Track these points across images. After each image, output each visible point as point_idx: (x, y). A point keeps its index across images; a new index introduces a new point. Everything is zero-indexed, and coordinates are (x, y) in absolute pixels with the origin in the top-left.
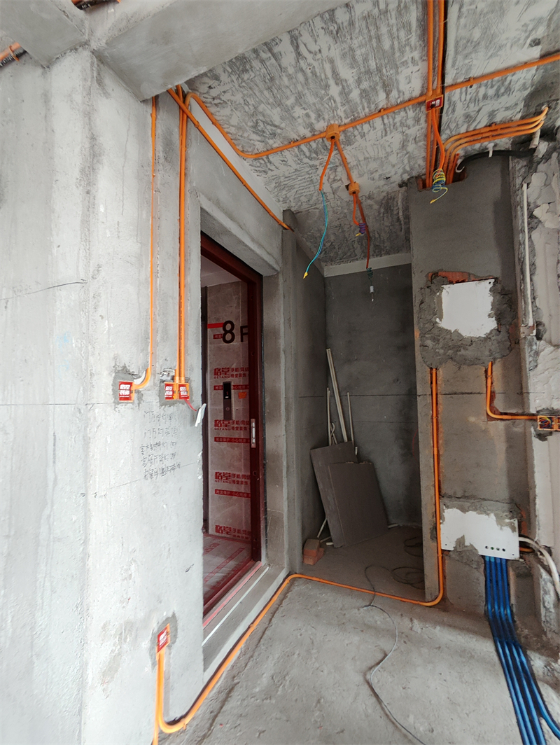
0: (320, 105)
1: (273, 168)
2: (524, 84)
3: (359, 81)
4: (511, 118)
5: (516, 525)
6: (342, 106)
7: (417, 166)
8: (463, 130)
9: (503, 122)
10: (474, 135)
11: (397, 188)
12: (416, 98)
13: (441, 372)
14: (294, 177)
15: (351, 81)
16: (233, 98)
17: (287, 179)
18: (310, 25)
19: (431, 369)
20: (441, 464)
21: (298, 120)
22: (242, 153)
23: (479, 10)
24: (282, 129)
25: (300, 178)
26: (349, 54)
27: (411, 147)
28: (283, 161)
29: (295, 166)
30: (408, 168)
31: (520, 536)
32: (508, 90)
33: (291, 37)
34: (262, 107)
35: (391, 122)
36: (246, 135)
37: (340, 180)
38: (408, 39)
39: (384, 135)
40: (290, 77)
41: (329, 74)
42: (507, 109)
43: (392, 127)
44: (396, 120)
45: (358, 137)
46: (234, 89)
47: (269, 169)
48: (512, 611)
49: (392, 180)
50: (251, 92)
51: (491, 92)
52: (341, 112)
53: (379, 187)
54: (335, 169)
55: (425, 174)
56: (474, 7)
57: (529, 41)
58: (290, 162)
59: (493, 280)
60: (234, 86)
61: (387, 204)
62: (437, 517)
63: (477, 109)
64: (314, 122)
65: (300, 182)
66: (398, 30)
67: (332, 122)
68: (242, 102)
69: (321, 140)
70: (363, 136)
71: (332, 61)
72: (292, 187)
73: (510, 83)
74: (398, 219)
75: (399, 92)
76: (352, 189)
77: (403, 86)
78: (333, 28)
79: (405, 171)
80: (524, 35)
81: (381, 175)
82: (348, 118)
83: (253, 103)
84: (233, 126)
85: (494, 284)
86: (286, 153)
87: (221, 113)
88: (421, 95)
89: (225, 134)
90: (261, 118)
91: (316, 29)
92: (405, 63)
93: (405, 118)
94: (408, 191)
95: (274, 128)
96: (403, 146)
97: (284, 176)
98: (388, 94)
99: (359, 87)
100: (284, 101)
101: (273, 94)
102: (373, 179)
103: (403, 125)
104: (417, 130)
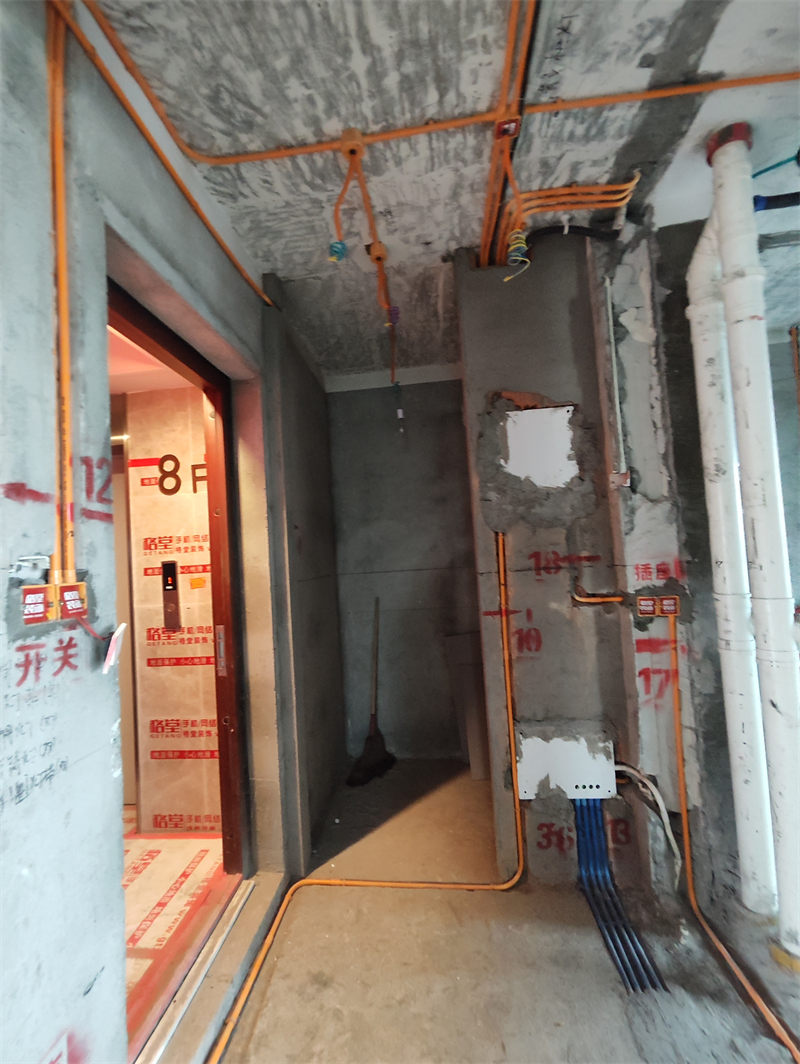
0: (333, 86)
1: (246, 191)
2: (622, 127)
3: (400, 57)
4: (596, 179)
5: (612, 750)
6: (370, 96)
7: (469, 230)
8: (535, 186)
9: (586, 184)
10: (548, 196)
11: (439, 263)
12: (481, 114)
13: (510, 539)
14: (284, 216)
15: (388, 53)
16: (169, 24)
17: (270, 218)
19: (497, 534)
20: (515, 674)
21: (295, 105)
22: (190, 149)
24: (264, 116)
25: (294, 220)
27: (465, 198)
28: (266, 181)
29: (286, 196)
30: (457, 234)
31: (616, 763)
32: (601, 132)
34: (228, 61)
35: (442, 148)
36: (196, 112)
37: (359, 233)
39: (429, 167)
40: (282, 11)
42: (595, 163)
43: (442, 157)
44: (449, 147)
45: (391, 164)
47: (242, 194)
48: (611, 872)
49: (434, 246)
50: (206, 21)
51: (580, 130)
52: (367, 107)
53: (413, 256)
54: (350, 213)
55: (478, 246)
57: (640, 55)
58: (278, 186)
59: (571, 408)
61: (423, 286)
62: (513, 753)
63: (557, 153)
64: (323, 116)
65: (293, 227)
67: (352, 125)
68: (187, 36)
72: (278, 234)
73: (605, 122)
74: (436, 314)
75: (459, 95)
76: (376, 252)
77: (466, 88)
79: (453, 238)
80: (637, 43)
81: (418, 237)
82: (378, 122)
83: (211, 46)
84: (170, 87)
85: (574, 414)
86: (271, 166)
87: (148, 52)
88: (490, 110)
89: (155, 101)
90: (226, 83)
92: (472, 44)
93: (462, 146)
94: (455, 269)
95: (251, 112)
96: (455, 195)
97: (266, 211)
98: (442, 94)
99: (398, 70)
100: (269, 58)
101: (250, 39)
102: (406, 241)
103: (458, 157)
104: (477, 171)
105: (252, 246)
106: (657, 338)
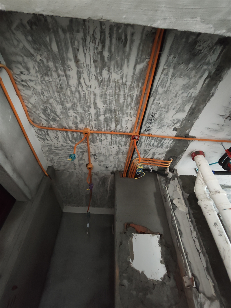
0: (84, 115)
1: (49, 139)
2: (168, 145)
3: (105, 112)
4: (160, 158)
6: (94, 121)
7: (121, 166)
8: (142, 156)
9: (157, 159)
10: (146, 161)
11: (110, 174)
12: (128, 133)
14: (60, 149)
15: (102, 110)
16: (35, 87)
17: (55, 148)
18: (89, 70)
21: (70, 117)
22: (33, 123)
23: (160, 105)
24: (60, 118)
25: (63, 151)
26: (104, 96)
27: (120, 156)
28: (56, 137)
29: (62, 143)
30: (117, 166)
32: (162, 145)
33: (78, 71)
34: (51, 101)
35: (115, 140)
36: (38, 112)
37: (84, 160)
38: (131, 103)
39: (110, 144)
40: (72, 92)
41: (92, 101)
42: (160, 154)
43: (114, 142)
44: (117, 140)
45: (98, 141)
46: (37, 82)
47: (47, 139)
49: (109, 168)
50: (47, 89)
51: (156, 144)
52: (93, 123)
53: (101, 170)
54: (83, 153)
55: (123, 171)
56: (158, 102)
57: (173, 127)
58: (60, 139)
60: (38, 80)
61: (104, 180)
63: (149, 149)
64: (79, 123)
65: (63, 153)
66: (128, 96)
67: (88, 127)
68: (40, 91)
69: (80, 134)
70: (101, 141)
71: (95, 95)
72: (57, 154)
74: (107, 190)
75: (121, 126)
76: (89, 166)
77: (124, 125)
78: (100, 78)
79: (115, 167)
80: (172, 124)
81: (104, 164)
82: (96, 128)
83: (47, 96)
84: (31, 103)
85: (160, 239)
86: (59, 133)
87: (25, 93)
88: (130, 132)
89: (24, 106)
90: (50, 107)
91: (92, 74)
92: (127, 114)
93: (121, 140)
94: (115, 177)
95: (55, 116)
96: (117, 154)
97: (54, 146)
98: (117, 125)
99: (104, 115)
100: (65, 103)
101: (60, 97)
102: (100, 165)
103: (119, 143)
104: (125, 148)
105: (47, 156)
106: (189, 210)
